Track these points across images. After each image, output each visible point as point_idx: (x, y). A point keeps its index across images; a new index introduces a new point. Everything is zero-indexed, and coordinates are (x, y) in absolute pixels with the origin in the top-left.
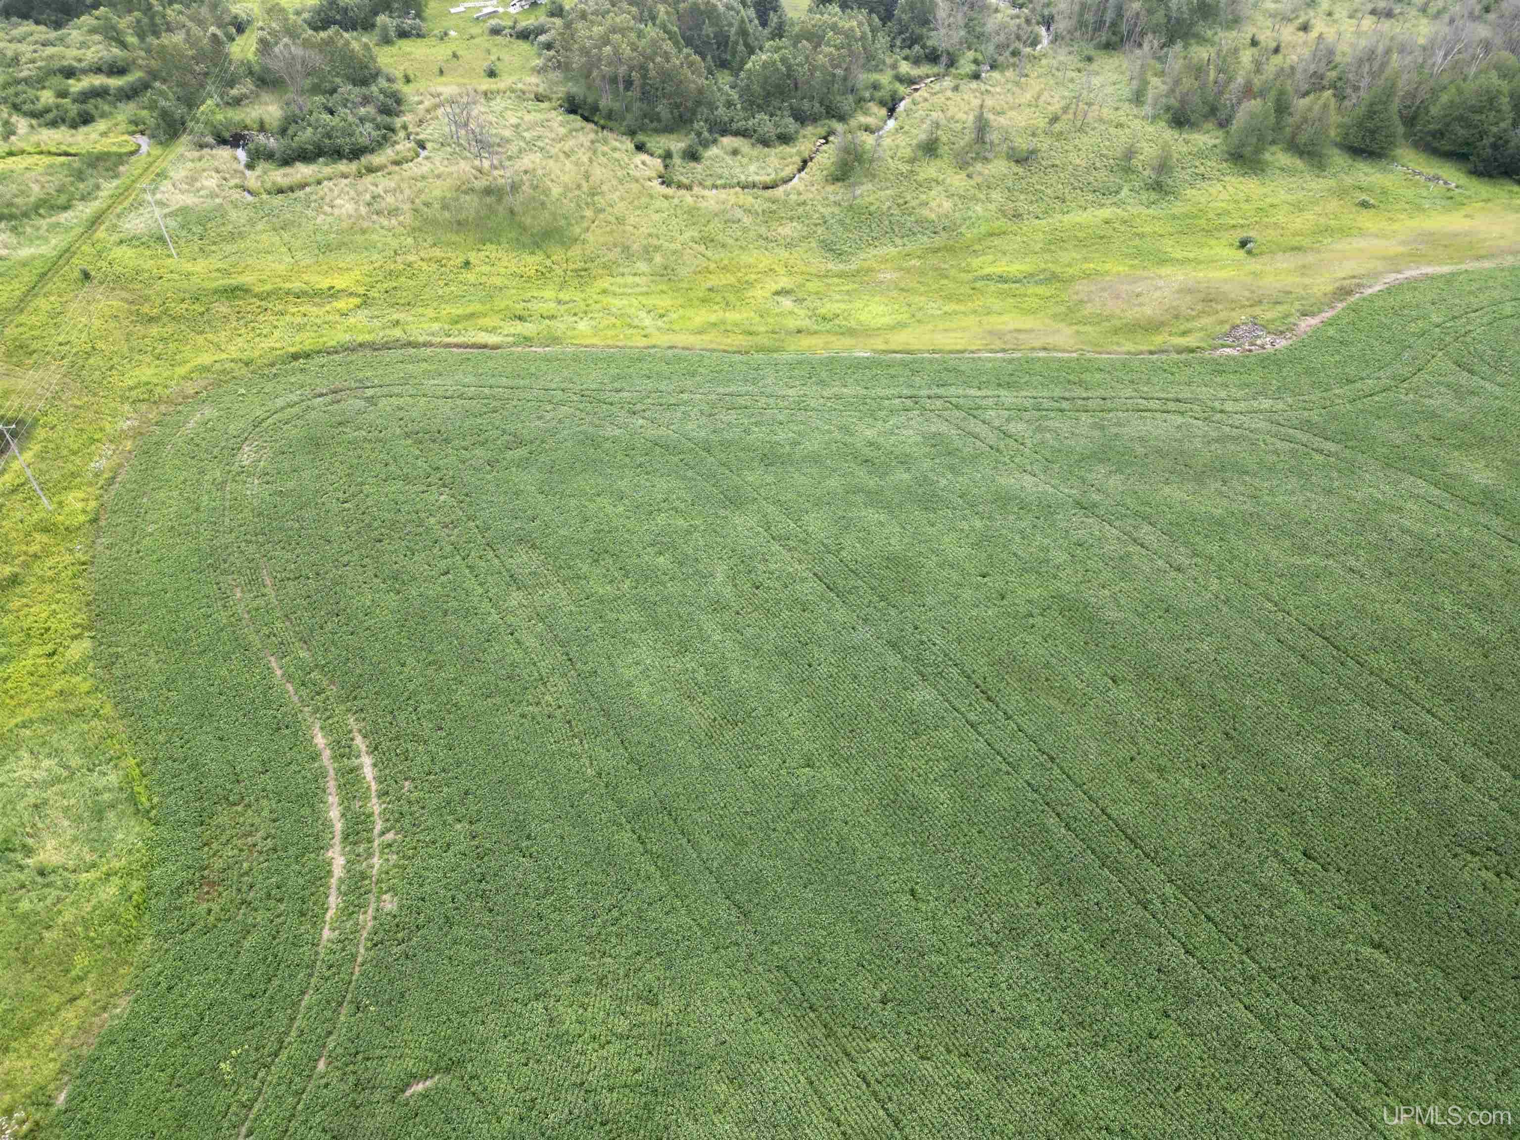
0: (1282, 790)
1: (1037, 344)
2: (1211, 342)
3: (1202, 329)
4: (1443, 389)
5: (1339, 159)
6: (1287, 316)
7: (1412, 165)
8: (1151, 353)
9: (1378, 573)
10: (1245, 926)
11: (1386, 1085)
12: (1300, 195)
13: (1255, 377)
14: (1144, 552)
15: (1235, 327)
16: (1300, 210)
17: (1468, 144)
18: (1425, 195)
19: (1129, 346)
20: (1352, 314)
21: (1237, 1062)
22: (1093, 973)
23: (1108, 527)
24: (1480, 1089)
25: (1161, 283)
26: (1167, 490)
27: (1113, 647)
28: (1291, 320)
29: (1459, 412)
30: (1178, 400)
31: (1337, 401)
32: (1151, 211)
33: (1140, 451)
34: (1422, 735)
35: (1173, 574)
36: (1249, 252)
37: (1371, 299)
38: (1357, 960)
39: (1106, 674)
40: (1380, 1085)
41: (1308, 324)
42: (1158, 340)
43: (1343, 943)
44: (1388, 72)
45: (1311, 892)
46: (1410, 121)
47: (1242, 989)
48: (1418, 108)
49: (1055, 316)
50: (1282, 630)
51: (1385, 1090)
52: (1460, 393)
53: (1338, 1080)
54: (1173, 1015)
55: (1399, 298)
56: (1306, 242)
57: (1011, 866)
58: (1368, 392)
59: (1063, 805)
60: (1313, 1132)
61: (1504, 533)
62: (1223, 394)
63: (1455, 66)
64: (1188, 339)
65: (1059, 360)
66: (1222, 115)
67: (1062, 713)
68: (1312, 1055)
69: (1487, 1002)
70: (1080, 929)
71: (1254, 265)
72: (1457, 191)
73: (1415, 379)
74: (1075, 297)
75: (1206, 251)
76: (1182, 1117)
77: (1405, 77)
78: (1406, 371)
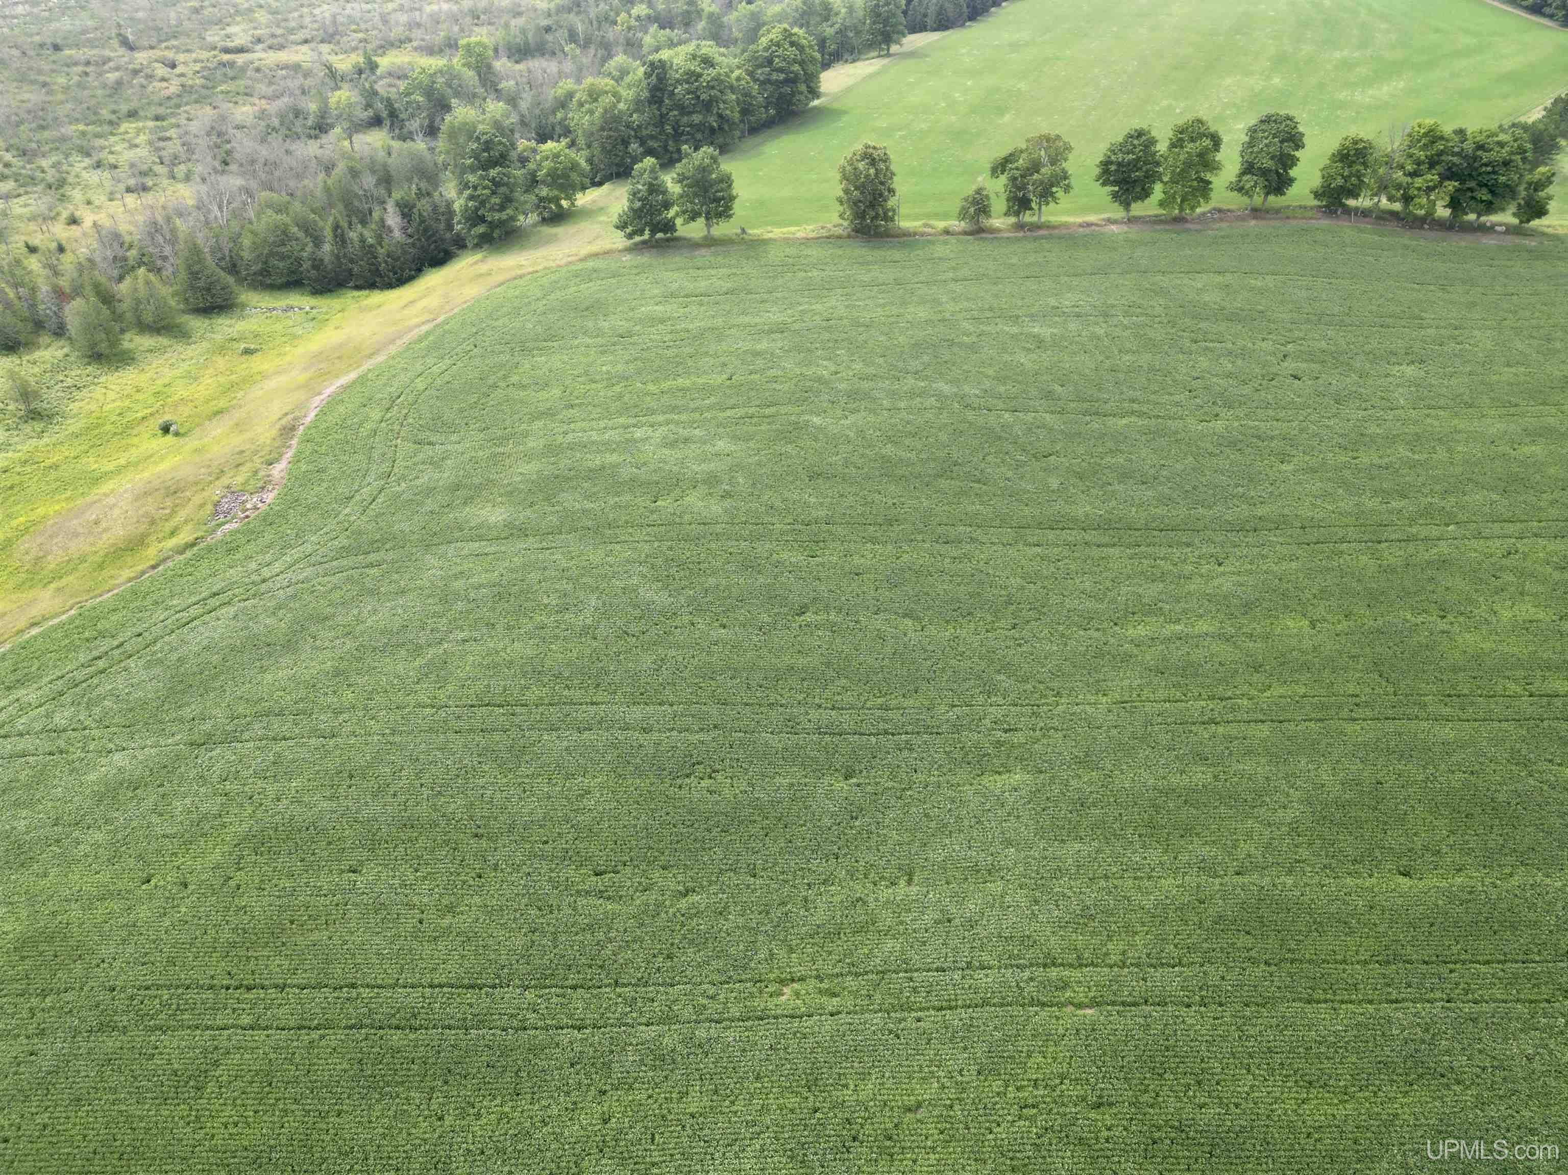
0: (546, 842)
1: (22, 624)
2: (204, 528)
3: (186, 522)
4: (421, 467)
5: (196, 323)
6: (256, 472)
7: (263, 305)
8: (154, 567)
9: (485, 631)
10: (601, 967)
11: (761, 981)
12: (185, 366)
13: (269, 536)
14: (291, 743)
15: (217, 504)
16: (196, 379)
17: (293, 272)
18: (291, 324)
19: (126, 573)
20: (309, 444)
21: (672, 1071)
22: (528, 1124)
23: (240, 745)
24: (804, 925)
25: (111, 500)
26: (269, 677)
27: (330, 843)
28: (261, 474)
29: (446, 476)
30: (215, 594)
31: (353, 518)
32: (46, 440)
33: (216, 659)
34: (600, 723)
35: (332, 742)
36: (177, 434)
37: (314, 425)
38: (683, 915)
39: (343, 871)
40: (758, 985)
41: (278, 470)
42: (152, 553)
43: (666, 912)
44: (181, 236)
45: (621, 897)
46: (233, 269)
47: (634, 1015)
48: (231, 257)
49: (18, 587)
50: (453, 724)
51: (763, 984)
52: (436, 463)
53: (735, 1011)
54: (608, 1087)
55: (336, 415)
56: (222, 403)
57: (391, 1113)
58: (370, 499)
59: (394, 1015)
60: (750, 1063)
61: (541, 546)
62: (253, 566)
63: (235, 215)
64: (181, 536)
65: (61, 625)
66: (52, 324)
67: (330, 938)
68: (710, 1011)
69: (766, 866)
70: (491, 1101)
71: (190, 443)
72: (314, 311)
73: (396, 470)
74: (28, 558)
75: (133, 450)
76: (672, 1155)
77: (200, 235)
78: (385, 467)
